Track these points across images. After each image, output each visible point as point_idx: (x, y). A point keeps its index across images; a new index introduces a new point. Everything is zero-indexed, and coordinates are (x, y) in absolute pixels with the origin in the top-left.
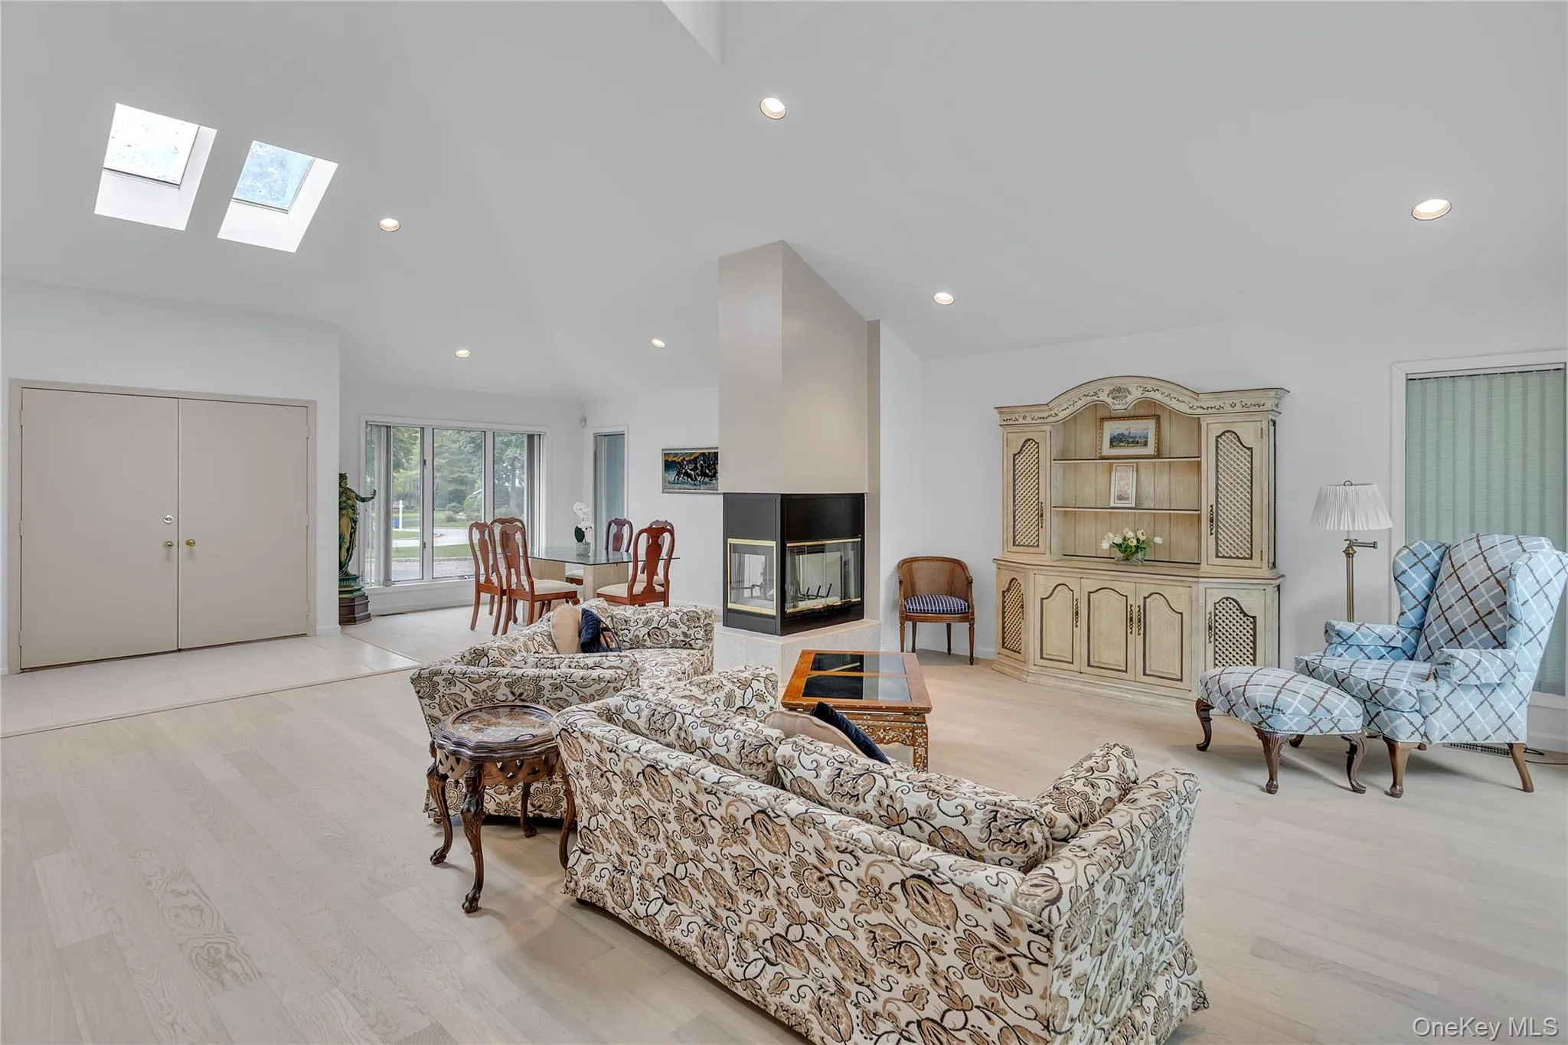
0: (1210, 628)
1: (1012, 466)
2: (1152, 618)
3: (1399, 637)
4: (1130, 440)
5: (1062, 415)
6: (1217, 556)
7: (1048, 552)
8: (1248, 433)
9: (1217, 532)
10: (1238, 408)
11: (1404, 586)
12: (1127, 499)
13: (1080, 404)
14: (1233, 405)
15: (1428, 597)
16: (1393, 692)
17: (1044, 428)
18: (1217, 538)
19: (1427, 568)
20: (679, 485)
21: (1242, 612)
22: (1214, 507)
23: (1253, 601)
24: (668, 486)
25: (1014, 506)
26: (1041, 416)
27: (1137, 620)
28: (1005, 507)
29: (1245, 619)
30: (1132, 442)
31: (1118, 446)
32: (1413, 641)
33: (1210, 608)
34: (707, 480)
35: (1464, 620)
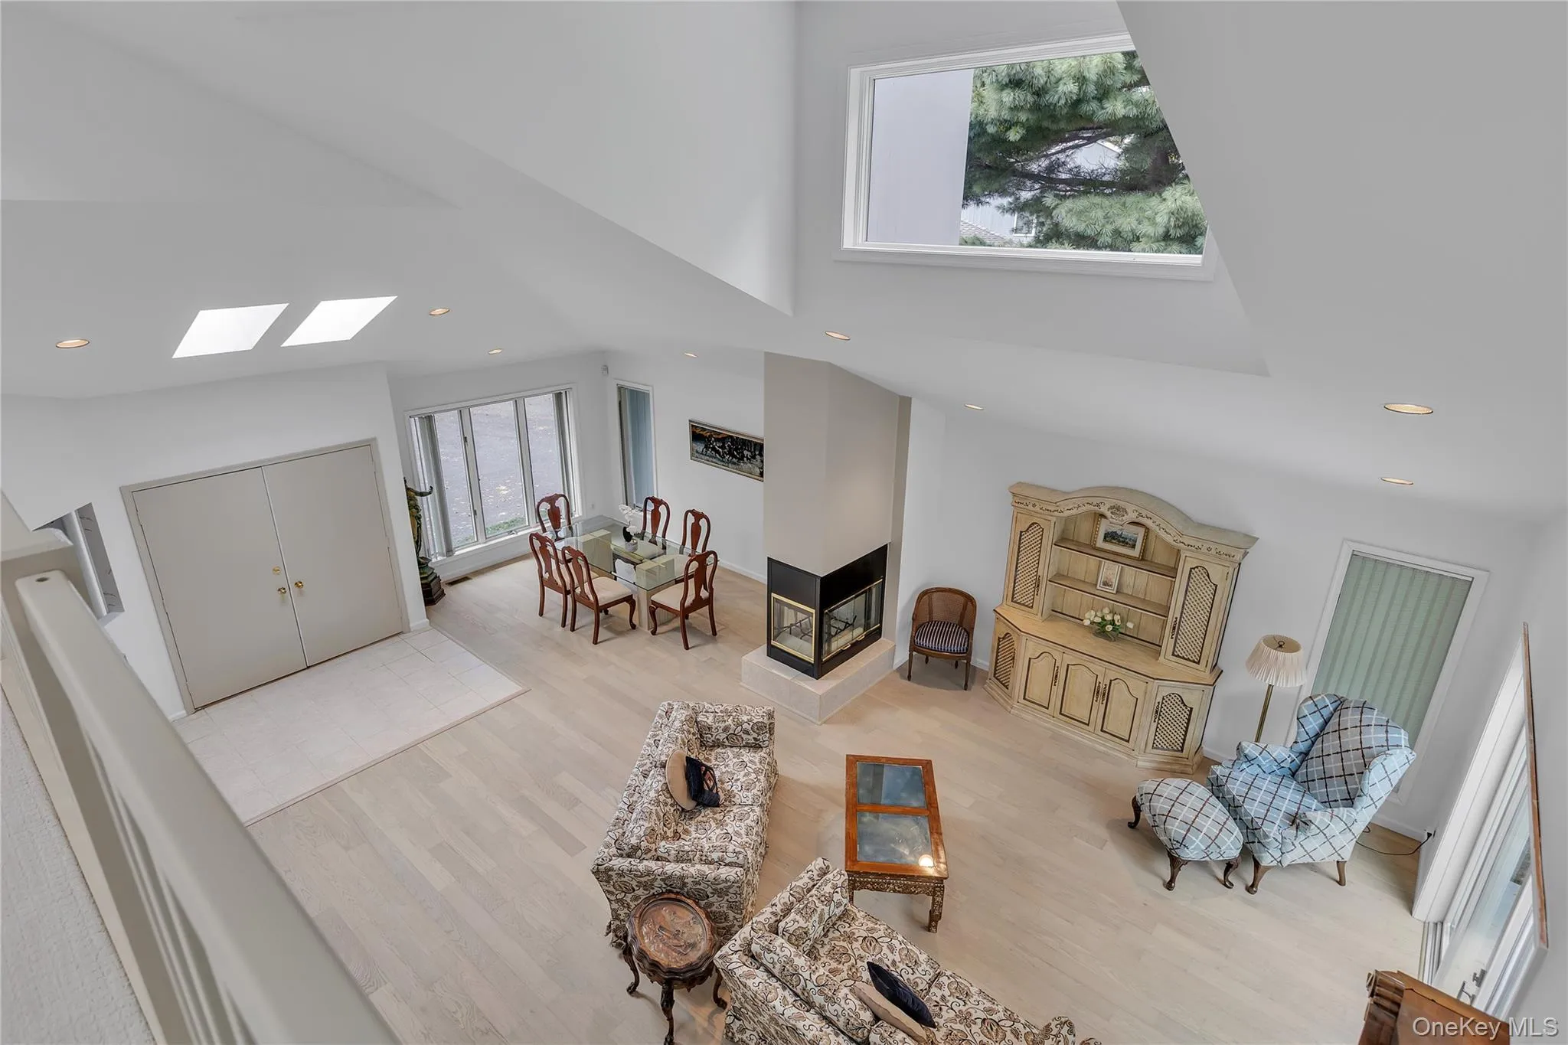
0: (1157, 712)
1: (1018, 539)
2: (1114, 694)
3: (1289, 760)
4: (1121, 539)
5: (1067, 513)
6: (1173, 655)
7: (1040, 614)
8: (1217, 573)
9: (1177, 637)
10: (1213, 552)
11: (1302, 725)
12: (1111, 586)
13: (1083, 509)
14: (1209, 549)
15: (1317, 735)
16: (1266, 836)
17: (1050, 518)
18: (1176, 641)
19: (1322, 716)
20: (707, 457)
21: (1183, 703)
22: (1178, 619)
23: (1192, 698)
24: (696, 455)
25: (1016, 571)
26: (1050, 509)
27: (1102, 693)
28: (1008, 570)
29: (1184, 708)
30: (1123, 542)
31: (1110, 542)
32: (1298, 762)
33: (1159, 699)
34: (734, 460)
35: (1334, 769)
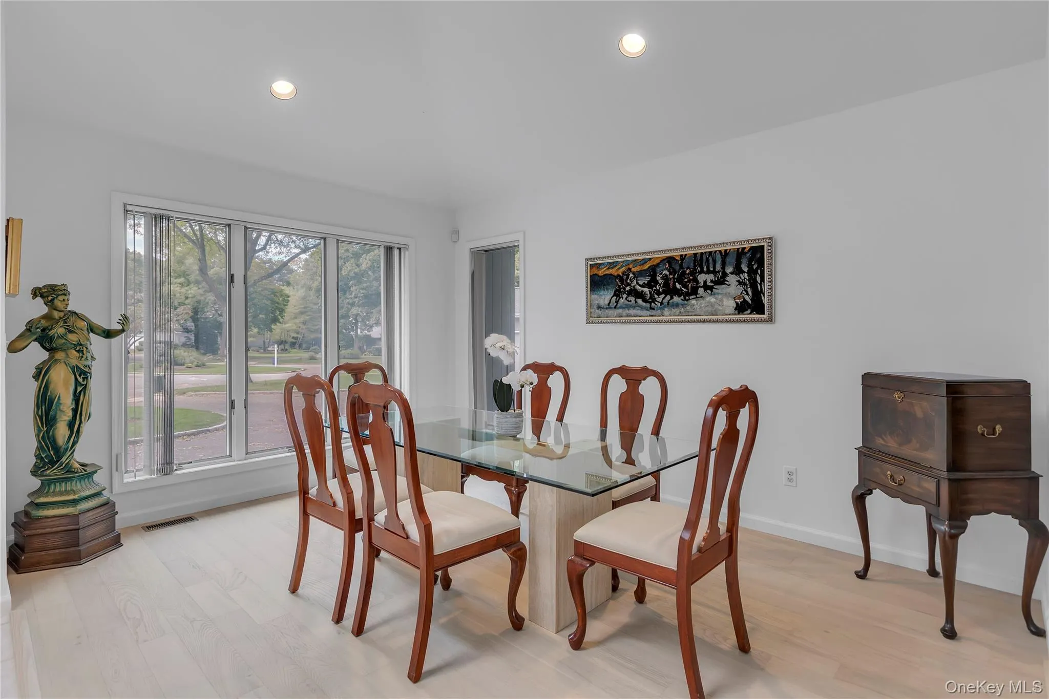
20: (620, 311)
24: (595, 314)
34: (676, 299)
